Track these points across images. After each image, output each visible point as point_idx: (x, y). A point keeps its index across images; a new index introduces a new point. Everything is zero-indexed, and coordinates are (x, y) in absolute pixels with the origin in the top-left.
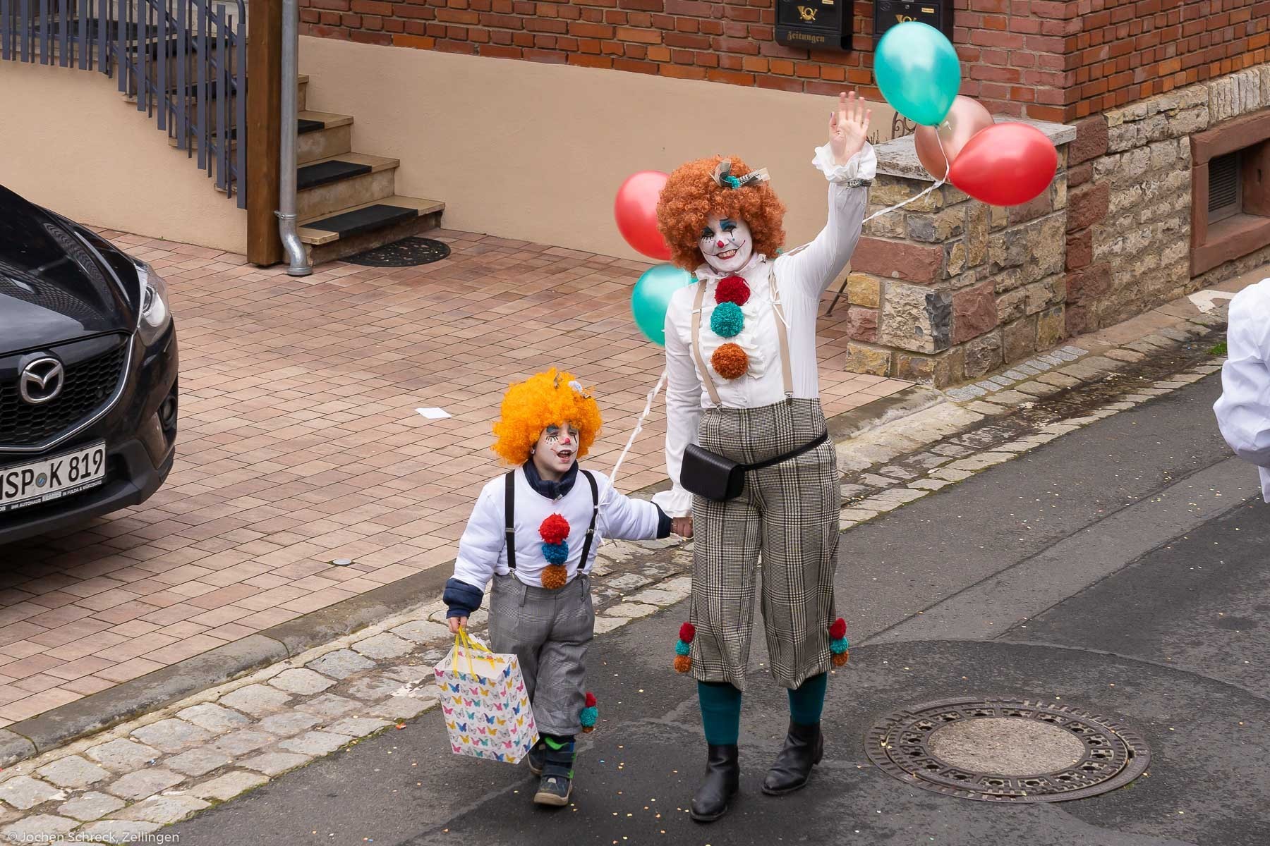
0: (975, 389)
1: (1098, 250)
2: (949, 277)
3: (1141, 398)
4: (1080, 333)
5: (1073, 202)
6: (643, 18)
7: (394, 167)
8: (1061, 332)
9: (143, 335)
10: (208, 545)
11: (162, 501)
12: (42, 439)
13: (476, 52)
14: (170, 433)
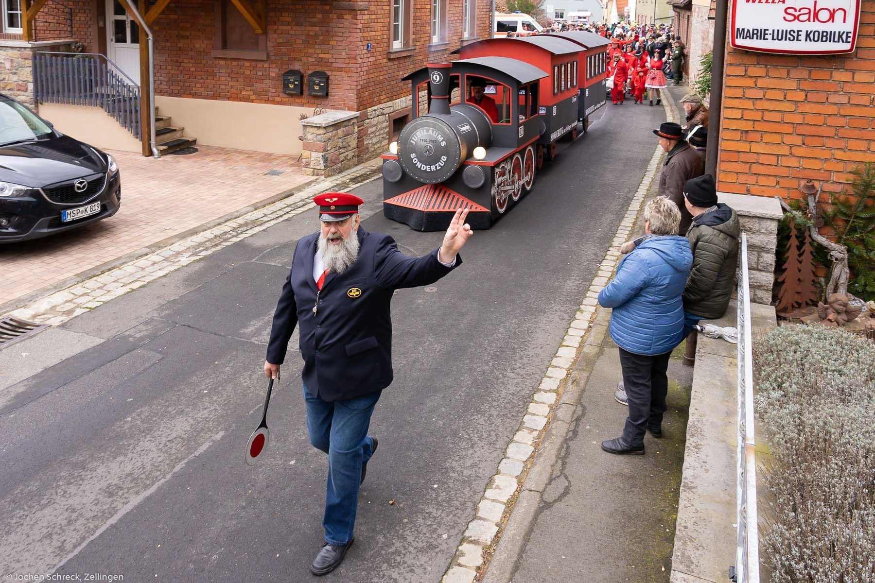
0: (334, 178)
1: (365, 143)
2: (328, 150)
3: (375, 178)
4: (362, 163)
5: (359, 131)
6: (249, 88)
7: (183, 129)
8: (356, 163)
9: (110, 173)
10: (131, 226)
11: (118, 216)
12: (81, 201)
13: (204, 99)
14: (119, 199)
